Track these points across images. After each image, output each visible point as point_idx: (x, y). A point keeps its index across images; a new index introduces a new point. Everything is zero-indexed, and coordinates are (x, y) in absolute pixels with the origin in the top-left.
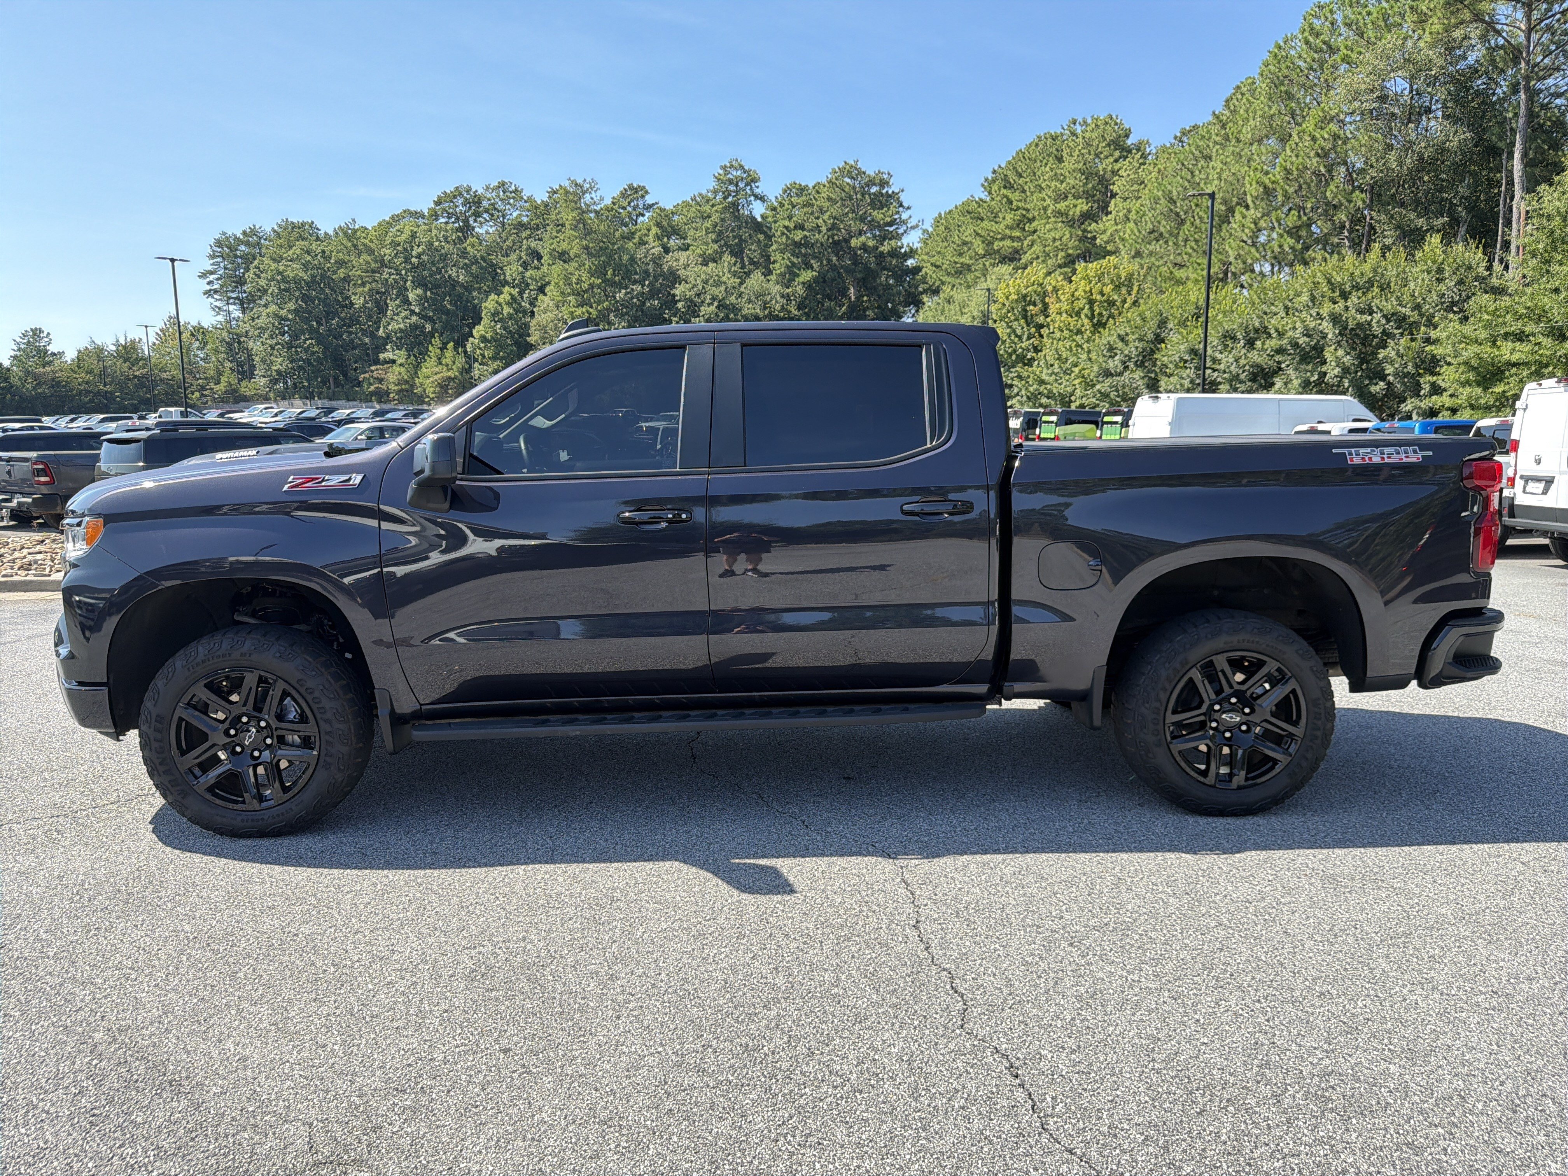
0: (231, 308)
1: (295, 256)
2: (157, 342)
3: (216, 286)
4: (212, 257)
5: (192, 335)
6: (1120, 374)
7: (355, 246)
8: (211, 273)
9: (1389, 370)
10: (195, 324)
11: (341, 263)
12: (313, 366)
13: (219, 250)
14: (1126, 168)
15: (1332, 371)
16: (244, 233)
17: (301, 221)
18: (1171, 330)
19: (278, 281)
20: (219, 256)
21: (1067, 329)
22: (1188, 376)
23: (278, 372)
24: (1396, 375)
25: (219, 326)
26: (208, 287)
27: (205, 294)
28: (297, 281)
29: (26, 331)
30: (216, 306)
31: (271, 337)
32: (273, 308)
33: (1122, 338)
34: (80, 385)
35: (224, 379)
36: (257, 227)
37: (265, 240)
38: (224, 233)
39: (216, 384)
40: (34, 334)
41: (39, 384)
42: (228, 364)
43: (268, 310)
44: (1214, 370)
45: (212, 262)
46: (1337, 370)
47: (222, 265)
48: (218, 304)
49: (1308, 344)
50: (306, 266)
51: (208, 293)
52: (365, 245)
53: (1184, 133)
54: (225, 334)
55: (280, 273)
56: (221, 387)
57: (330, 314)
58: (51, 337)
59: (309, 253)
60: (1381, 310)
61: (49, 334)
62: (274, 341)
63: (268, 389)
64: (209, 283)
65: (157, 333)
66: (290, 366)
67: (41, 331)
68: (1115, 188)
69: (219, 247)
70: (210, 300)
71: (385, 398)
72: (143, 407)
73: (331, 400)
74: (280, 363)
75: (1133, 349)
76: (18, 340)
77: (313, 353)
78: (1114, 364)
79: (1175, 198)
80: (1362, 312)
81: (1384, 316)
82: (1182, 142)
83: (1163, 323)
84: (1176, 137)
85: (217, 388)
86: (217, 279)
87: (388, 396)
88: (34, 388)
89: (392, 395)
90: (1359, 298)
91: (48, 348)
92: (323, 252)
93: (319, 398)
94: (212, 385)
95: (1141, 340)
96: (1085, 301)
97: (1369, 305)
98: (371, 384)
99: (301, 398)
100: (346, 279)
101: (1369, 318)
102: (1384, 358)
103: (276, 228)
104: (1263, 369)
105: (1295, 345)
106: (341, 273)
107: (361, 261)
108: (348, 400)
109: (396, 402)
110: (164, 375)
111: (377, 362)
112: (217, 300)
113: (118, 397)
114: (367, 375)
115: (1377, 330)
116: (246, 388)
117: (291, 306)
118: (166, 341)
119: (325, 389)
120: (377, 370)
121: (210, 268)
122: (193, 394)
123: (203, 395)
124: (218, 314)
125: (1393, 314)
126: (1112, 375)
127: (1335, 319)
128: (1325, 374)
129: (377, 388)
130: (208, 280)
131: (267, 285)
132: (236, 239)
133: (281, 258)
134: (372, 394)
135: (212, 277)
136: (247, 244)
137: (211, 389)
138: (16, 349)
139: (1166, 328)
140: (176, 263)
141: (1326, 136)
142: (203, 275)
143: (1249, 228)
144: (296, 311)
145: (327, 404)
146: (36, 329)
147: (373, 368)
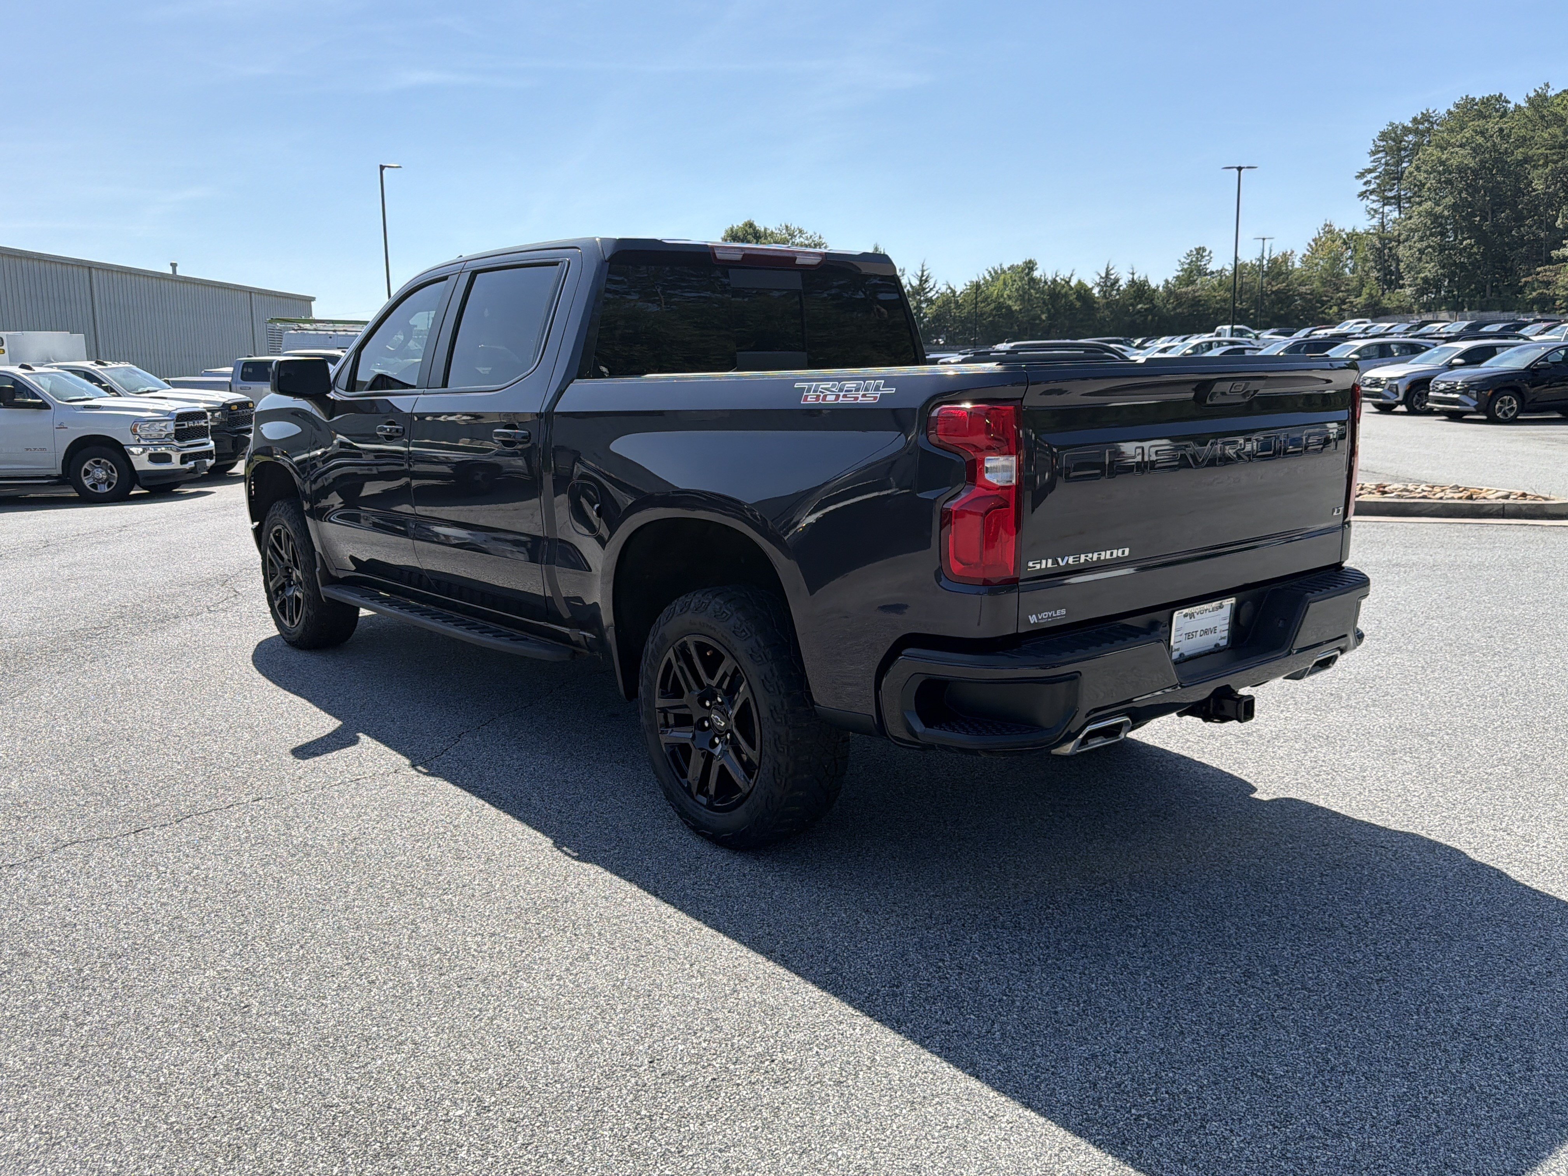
0: (1387, 209)
1: (1465, 140)
2: (1308, 253)
3: (1373, 186)
4: (1373, 153)
5: (1345, 243)
7: (1543, 117)
8: (1370, 171)
10: (1349, 230)
11: (1523, 141)
12: (1468, 270)
13: (1382, 144)
16: (1415, 120)
17: (1487, 95)
19: (1439, 172)
20: (1382, 151)
23: (1425, 280)
25: (1371, 231)
26: (1364, 188)
27: (1359, 196)
28: (1462, 170)
29: (1191, 251)
30: (1372, 209)
31: (1421, 239)
32: (1428, 205)
34: (1217, 303)
35: (1366, 291)
36: (1430, 111)
37: (1438, 125)
38: (1391, 124)
39: (1356, 297)
40: (1198, 253)
41: (1180, 305)
42: (1374, 274)
43: (1421, 209)
45: (1372, 158)
47: (1383, 161)
48: (1375, 206)
50: (1476, 150)
51: (1363, 195)
52: (1555, 114)
54: (1375, 240)
55: (1442, 163)
56: (1361, 300)
57: (1498, 204)
58: (1212, 255)
59: (1482, 133)
61: (1210, 252)
62: (1425, 244)
63: (1413, 300)
64: (1365, 183)
65: (1309, 244)
66: (1440, 272)
67: (1204, 250)
69: (1382, 140)
70: (1366, 202)
71: (1551, 305)
72: (1276, 324)
73: (1483, 310)
74: (1430, 270)
76: (1183, 260)
77: (1470, 255)
85: (1358, 300)
86: (1375, 178)
87: (1554, 304)
88: (1174, 309)
89: (1558, 303)
91: (1208, 266)
92: (1501, 130)
93: (1469, 309)
94: (1352, 298)
98: (1534, 290)
99: (1448, 310)
100: (1527, 160)
103: (1452, 109)
106: (1519, 154)
107: (1546, 136)
108: (1503, 311)
109: (1563, 311)
110: (1303, 289)
111: (1550, 261)
112: (1374, 201)
113: (1252, 314)
114: (1529, 279)
116: (1389, 301)
117: (1450, 200)
118: (1317, 250)
119: (1478, 298)
120: (1545, 271)
121: (1370, 166)
122: (1331, 309)
123: (1341, 310)
124: (1373, 217)
129: (1542, 293)
130: (1365, 180)
131: (1426, 178)
132: (1405, 128)
133: (1448, 143)
134: (1534, 301)
135: (1369, 177)
136: (1416, 132)
137: (1351, 302)
138: (1180, 269)
140: (1243, 171)
142: (1362, 175)
144: (1454, 207)
145: (1478, 314)
146: (1200, 248)
147: (1539, 269)
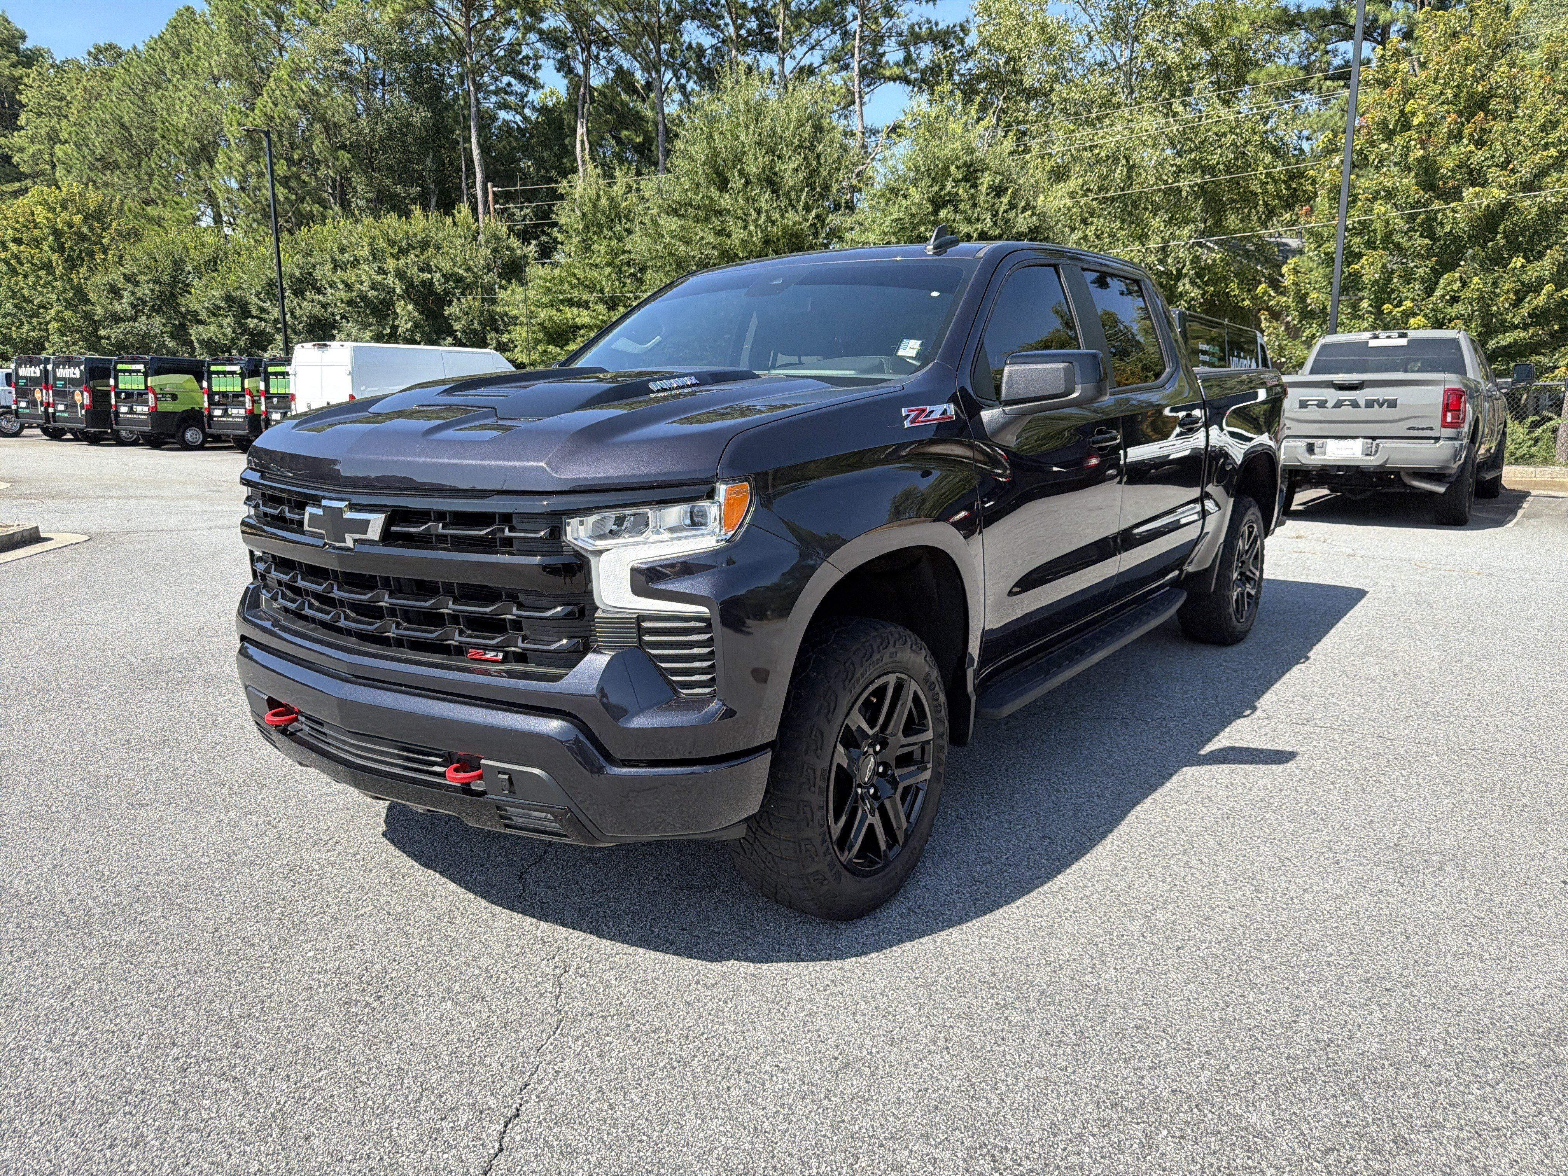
6: (135, 319)
9: (457, 326)
14: (32, 76)
15: (404, 326)
18: (189, 273)
21: (28, 262)
22: (229, 325)
24: (464, 332)
33: (128, 279)
44: (261, 319)
46: (409, 325)
49: (377, 297)
53: (99, 50)
60: (441, 270)
68: (24, 99)
75: (147, 291)
78: (123, 306)
79: (128, 124)
80: (421, 270)
81: (443, 276)
82: (99, 60)
83: (178, 265)
84: (89, 53)
90: (417, 256)
95: (156, 281)
96: (47, 231)
97: (428, 265)
101: (429, 276)
102: (450, 315)
104: (319, 321)
105: (364, 298)
115: (438, 288)
125: (452, 275)
126: (121, 319)
127: (400, 274)
128: (397, 327)
139: (183, 271)
141: (304, 89)
143: (238, 171)
